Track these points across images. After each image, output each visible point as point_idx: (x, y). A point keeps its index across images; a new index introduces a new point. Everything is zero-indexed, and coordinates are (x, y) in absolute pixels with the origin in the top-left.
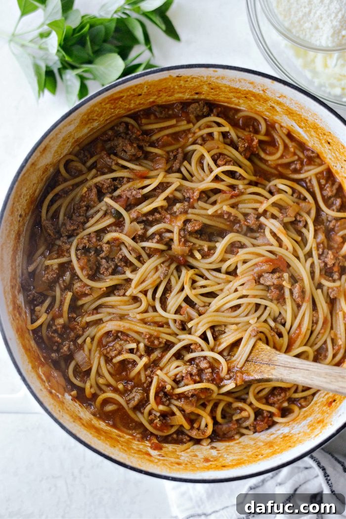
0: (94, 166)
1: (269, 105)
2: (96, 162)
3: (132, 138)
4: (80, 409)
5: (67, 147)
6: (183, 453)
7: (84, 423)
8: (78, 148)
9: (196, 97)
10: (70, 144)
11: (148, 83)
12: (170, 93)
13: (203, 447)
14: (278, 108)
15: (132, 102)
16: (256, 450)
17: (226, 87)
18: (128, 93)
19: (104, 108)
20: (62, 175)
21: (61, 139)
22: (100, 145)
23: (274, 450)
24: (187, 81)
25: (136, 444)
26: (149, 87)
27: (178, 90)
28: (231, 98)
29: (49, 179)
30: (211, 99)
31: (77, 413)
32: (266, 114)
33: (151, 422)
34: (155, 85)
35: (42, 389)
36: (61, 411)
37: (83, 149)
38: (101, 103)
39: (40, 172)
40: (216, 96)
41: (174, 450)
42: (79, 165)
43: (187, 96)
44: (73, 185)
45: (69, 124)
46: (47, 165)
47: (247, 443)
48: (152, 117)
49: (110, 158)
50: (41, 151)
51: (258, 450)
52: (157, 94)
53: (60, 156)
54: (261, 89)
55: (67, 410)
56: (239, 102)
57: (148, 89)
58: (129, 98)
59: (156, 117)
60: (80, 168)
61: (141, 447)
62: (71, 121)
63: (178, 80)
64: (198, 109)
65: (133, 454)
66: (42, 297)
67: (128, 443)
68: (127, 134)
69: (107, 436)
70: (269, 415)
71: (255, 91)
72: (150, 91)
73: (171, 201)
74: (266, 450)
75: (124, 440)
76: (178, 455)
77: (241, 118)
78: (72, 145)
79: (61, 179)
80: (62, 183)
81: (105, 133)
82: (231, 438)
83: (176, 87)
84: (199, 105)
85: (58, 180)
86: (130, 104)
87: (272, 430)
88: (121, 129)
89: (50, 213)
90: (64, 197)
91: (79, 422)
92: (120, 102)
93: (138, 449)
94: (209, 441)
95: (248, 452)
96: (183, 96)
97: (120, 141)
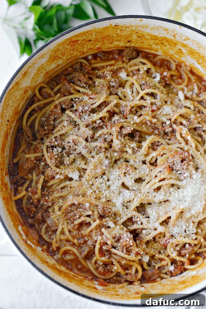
0: (59, 91)
1: (177, 48)
2: (60, 89)
3: (85, 72)
4: (47, 257)
5: (41, 77)
6: (120, 289)
7: (50, 265)
8: (48, 79)
9: (128, 44)
10: (43, 75)
11: (96, 30)
12: (110, 41)
13: (135, 286)
14: (184, 50)
15: (85, 46)
16: (173, 287)
17: (148, 35)
18: (82, 38)
19: (66, 48)
20: (37, 97)
21: (37, 68)
22: (63, 77)
23: (186, 285)
24: (122, 30)
25: (86, 282)
26: (96, 34)
27: (116, 39)
28: (152, 45)
29: (29, 99)
30: (138, 46)
31: (45, 258)
32: (175, 57)
33: (97, 269)
34: (100, 33)
35: (20, 240)
36: (33, 255)
37: (52, 80)
38: (63, 43)
39: (22, 92)
40: (141, 44)
41: (114, 287)
42: (49, 91)
43: (122, 44)
44: (45, 104)
45: (42, 57)
46: (27, 88)
47: (165, 283)
48: (99, 59)
49: (70, 85)
50: (23, 74)
51: (175, 286)
52: (102, 41)
53: (36, 83)
54: (172, 35)
55: (37, 255)
56: (157, 48)
57: (96, 36)
58: (83, 42)
59: (101, 59)
60: (49, 92)
61: (90, 284)
62: (43, 55)
63: (116, 29)
64: (130, 53)
65: (85, 288)
66: (23, 180)
67: (81, 281)
68: (81, 70)
69: (66, 275)
70: (181, 264)
71: (169, 37)
72: (97, 38)
73: (112, 114)
74: (180, 286)
75: (78, 279)
76: (117, 290)
77: (158, 60)
78: (44, 76)
79: (36, 99)
80: (37, 102)
81: (67, 70)
82: (154, 281)
83: (115, 35)
84: (130, 50)
85: (34, 100)
86: (83, 48)
87: (185, 274)
88: (78, 66)
89: (29, 123)
90: (38, 111)
91: (46, 264)
92: (77, 46)
93: (88, 285)
94: (139, 282)
95: (167, 288)
96: (119, 44)
97: (77, 74)
